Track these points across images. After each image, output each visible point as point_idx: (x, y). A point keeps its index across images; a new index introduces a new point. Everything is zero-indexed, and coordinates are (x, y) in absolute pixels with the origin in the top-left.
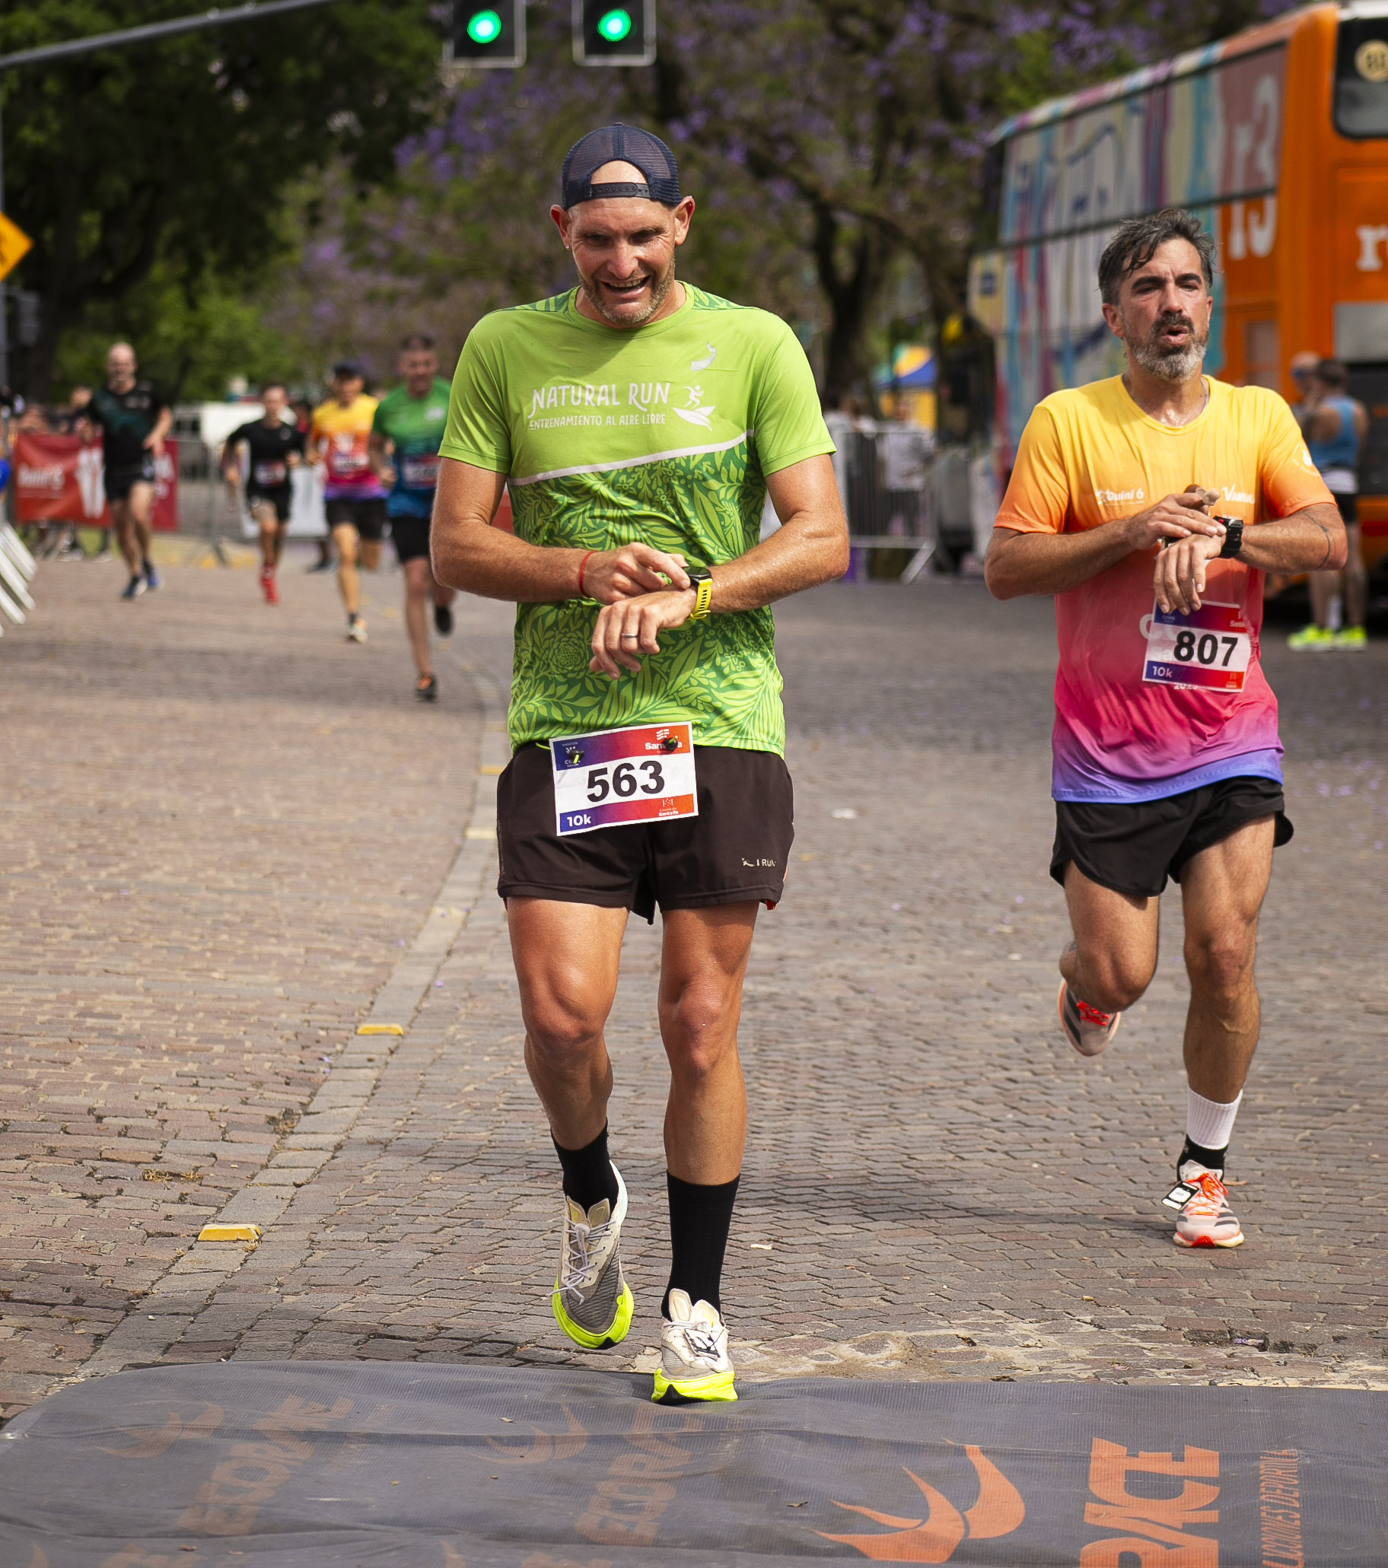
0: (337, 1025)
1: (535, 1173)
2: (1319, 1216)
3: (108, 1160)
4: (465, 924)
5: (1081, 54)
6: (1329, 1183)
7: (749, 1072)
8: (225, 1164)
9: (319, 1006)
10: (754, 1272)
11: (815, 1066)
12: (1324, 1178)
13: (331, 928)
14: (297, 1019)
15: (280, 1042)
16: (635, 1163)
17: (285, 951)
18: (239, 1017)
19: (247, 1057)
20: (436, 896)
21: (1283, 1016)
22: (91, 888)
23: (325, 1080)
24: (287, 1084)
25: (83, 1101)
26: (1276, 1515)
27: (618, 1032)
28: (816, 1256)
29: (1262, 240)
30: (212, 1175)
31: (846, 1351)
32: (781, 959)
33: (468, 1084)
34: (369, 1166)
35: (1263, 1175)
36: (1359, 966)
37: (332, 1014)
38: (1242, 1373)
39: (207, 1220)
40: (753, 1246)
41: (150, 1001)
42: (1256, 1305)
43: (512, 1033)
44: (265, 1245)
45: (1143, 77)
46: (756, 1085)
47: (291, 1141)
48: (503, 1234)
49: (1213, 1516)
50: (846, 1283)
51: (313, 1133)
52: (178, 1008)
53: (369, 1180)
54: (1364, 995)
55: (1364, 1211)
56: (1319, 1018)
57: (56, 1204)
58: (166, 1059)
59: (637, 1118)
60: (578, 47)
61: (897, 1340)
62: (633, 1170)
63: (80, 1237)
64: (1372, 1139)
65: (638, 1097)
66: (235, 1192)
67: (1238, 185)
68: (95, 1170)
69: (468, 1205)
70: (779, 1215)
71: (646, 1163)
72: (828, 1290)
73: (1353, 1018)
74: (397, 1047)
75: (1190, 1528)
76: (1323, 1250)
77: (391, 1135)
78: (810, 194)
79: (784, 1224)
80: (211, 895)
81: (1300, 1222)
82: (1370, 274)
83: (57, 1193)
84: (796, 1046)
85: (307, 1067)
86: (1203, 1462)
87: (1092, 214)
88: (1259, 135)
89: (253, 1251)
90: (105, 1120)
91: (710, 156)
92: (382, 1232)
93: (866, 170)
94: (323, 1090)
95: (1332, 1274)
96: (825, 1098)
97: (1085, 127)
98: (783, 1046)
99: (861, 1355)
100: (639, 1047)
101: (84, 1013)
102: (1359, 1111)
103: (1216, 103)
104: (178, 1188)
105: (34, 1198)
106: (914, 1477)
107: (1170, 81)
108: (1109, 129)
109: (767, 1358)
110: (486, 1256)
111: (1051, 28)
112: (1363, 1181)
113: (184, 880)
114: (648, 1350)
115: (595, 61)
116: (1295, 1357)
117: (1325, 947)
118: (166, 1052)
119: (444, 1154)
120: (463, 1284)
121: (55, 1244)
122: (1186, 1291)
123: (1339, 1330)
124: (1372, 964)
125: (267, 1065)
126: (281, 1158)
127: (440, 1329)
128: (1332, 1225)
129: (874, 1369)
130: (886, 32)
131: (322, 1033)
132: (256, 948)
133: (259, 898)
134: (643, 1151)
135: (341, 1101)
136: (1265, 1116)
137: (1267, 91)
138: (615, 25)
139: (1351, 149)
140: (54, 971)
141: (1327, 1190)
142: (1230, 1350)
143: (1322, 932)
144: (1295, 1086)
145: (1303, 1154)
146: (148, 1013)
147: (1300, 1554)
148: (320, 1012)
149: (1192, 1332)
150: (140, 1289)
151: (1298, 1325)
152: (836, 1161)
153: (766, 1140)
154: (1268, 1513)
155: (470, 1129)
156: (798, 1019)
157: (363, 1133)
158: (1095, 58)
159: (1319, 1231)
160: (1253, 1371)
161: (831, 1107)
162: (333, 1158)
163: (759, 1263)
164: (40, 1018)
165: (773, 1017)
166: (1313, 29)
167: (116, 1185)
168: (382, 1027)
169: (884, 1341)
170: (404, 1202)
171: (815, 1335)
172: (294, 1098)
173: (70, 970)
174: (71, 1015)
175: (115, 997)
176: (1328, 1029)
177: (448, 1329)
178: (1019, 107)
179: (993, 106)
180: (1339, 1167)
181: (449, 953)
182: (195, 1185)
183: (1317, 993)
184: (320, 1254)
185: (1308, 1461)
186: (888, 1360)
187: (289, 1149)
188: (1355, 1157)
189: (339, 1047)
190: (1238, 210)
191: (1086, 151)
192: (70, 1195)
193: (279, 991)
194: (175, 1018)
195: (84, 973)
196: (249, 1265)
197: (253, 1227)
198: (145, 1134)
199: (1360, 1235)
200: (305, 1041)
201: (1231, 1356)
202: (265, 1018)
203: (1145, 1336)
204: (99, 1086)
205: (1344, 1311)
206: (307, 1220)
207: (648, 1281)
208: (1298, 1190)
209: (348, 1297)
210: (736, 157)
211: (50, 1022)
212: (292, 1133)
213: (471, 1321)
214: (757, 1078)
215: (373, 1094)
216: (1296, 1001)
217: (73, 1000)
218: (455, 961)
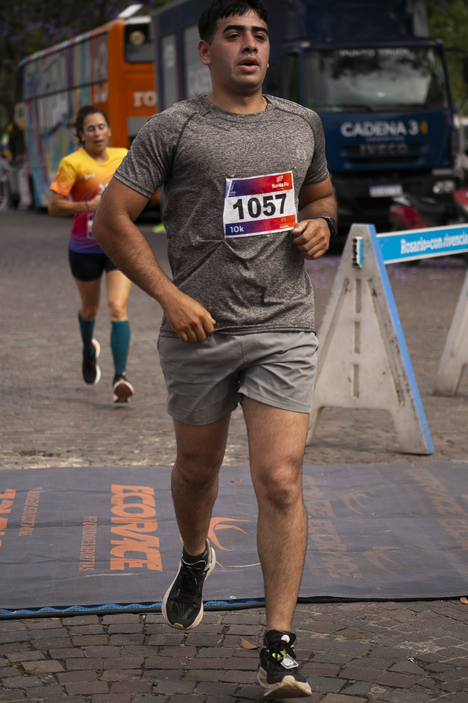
26: (29, 509)
35: (59, 400)
38: (34, 464)
42: (45, 442)
49: (9, 511)
76: (72, 423)
86: (10, 494)
95: (73, 431)
116: (53, 458)
122: (23, 439)
123: (70, 449)
142: (33, 457)
147: (34, 521)
149: (22, 452)
151: (57, 448)
154: (26, 509)
160: (37, 463)
185: (44, 491)
201: (34, 459)
203: (5, 454)
205: (73, 442)
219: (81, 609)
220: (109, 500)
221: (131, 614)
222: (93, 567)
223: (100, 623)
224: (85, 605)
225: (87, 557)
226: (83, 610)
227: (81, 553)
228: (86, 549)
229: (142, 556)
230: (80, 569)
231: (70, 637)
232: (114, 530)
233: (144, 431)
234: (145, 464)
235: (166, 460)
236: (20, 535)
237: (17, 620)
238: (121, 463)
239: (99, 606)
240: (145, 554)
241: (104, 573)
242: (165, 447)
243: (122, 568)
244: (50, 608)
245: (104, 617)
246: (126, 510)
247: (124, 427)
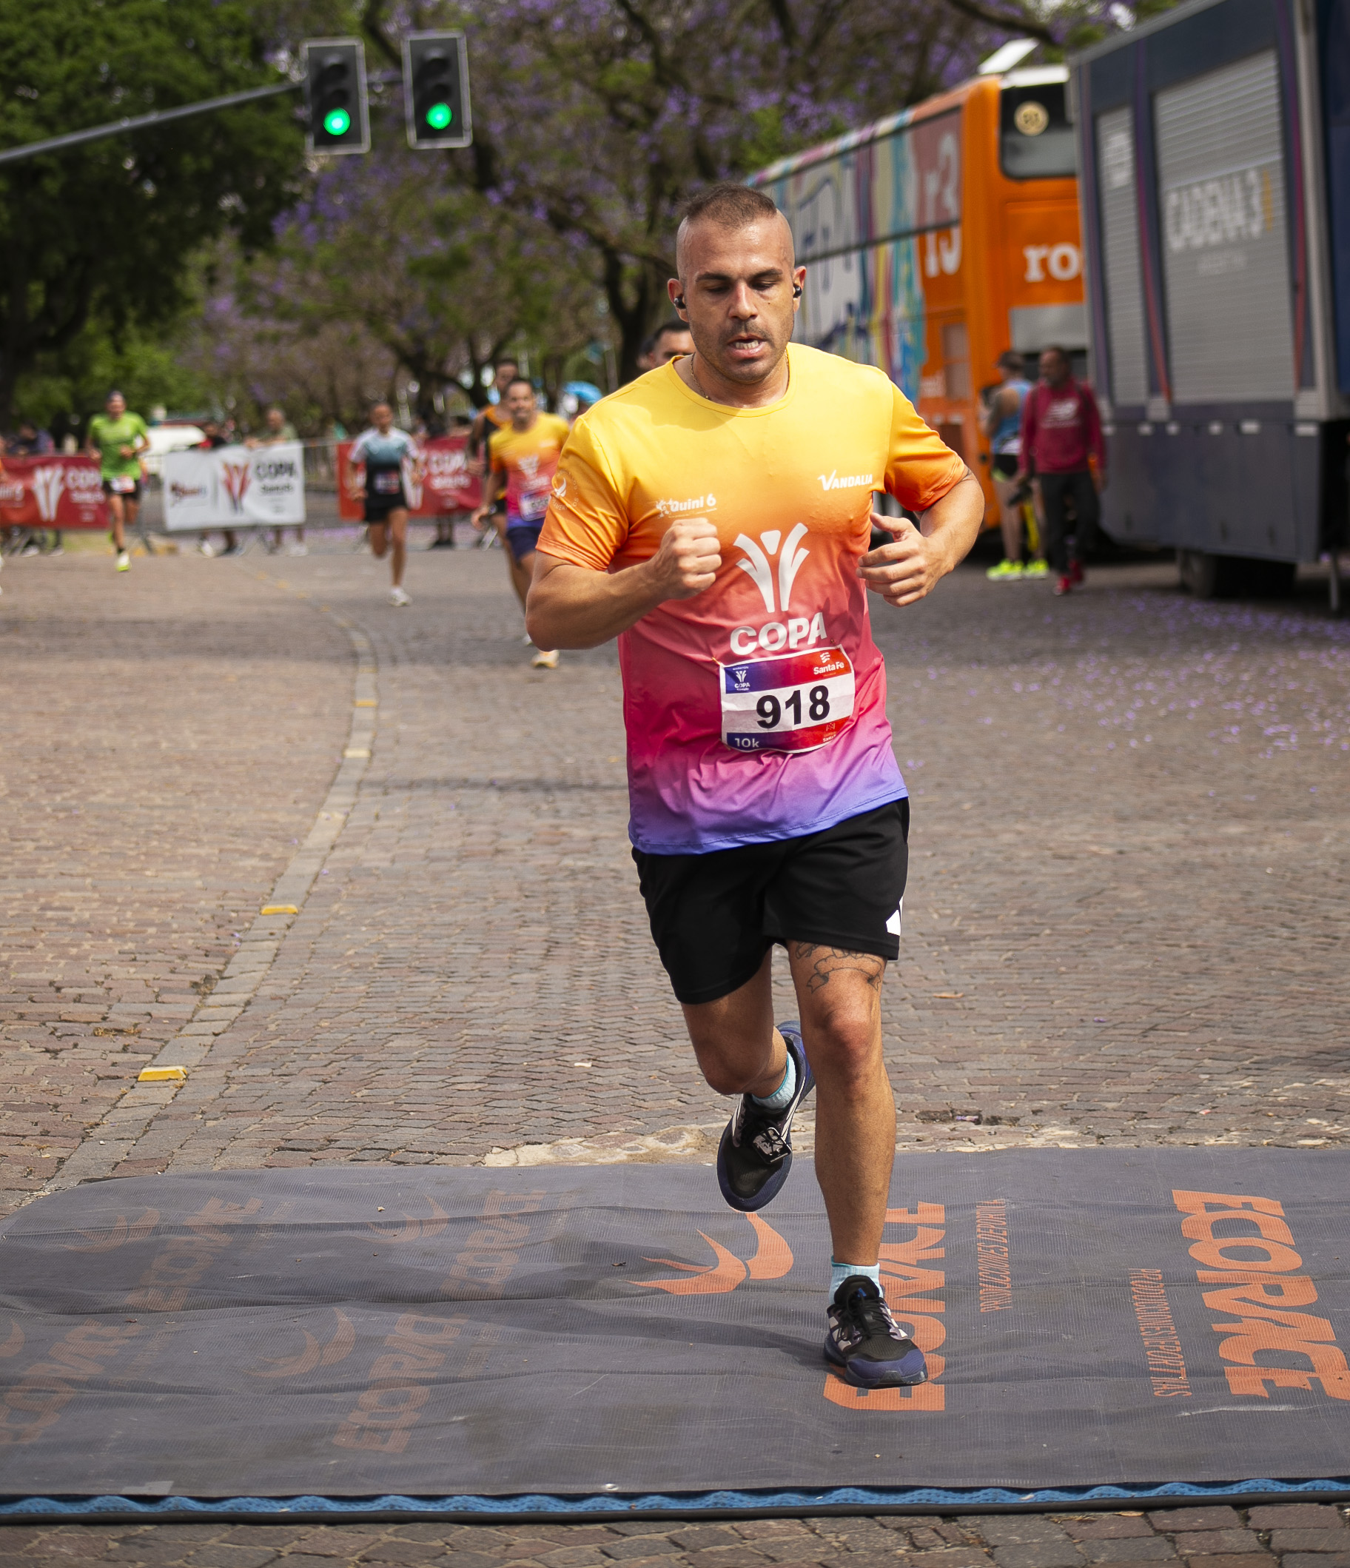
0: (244, 908)
1: (403, 1016)
2: (1020, 1018)
3: (66, 1021)
4: (345, 824)
5: (805, 124)
6: (1027, 992)
7: (571, 929)
8: (159, 1020)
9: (231, 894)
10: (577, 1085)
11: (623, 922)
12: (1023, 988)
13: (239, 832)
14: (213, 904)
15: (200, 923)
16: (482, 1005)
17: (203, 852)
18: (167, 905)
19: (174, 936)
20: (321, 804)
21: (989, 865)
22: (49, 810)
23: (237, 951)
24: (206, 955)
25: (46, 976)
26: (989, 1249)
27: (467, 903)
28: (626, 1070)
29: (951, 261)
30: (148, 1029)
31: (651, 1142)
32: (594, 839)
33: (348, 949)
34: (272, 1017)
35: (976, 988)
36: (1047, 822)
37: (241, 899)
38: (961, 1143)
39: (145, 1064)
40: (577, 1064)
41: (96, 896)
42: (972, 1089)
43: (384, 908)
44: (191, 1082)
45: (852, 139)
46: (576, 939)
47: (211, 1000)
48: (378, 1065)
49: (940, 1253)
50: (650, 1090)
51: (228, 993)
52: (119, 900)
53: (272, 1027)
54: (1051, 845)
55: (1055, 1012)
56: (1017, 864)
57: (26, 1057)
58: (110, 941)
59: (485, 969)
60: (412, 135)
61: (690, 1132)
62: (481, 1010)
63: (45, 1082)
64: (1060, 956)
65: (484, 953)
66: (166, 1042)
67: (930, 218)
68: (56, 1029)
69: (351, 1044)
70: (596, 1039)
71: (491, 1004)
72: (636, 1096)
73: (1044, 863)
74: (293, 923)
75: (921, 1264)
76: (1023, 1044)
77: (289, 992)
78: (599, 241)
79: (600, 1046)
80: (144, 811)
81: (1005, 1024)
82: (1034, 284)
83: (26, 1049)
84: (608, 907)
85: (222, 942)
86: (932, 1213)
87: (818, 246)
88: (944, 179)
89: (182, 1087)
90: (63, 990)
91: (520, 215)
92: (284, 1068)
93: (642, 221)
94: (236, 958)
95: (1031, 1063)
96: (632, 946)
97: (810, 179)
98: (598, 908)
99: (663, 1145)
100: (484, 914)
101: (43, 908)
102: (1050, 935)
103: (910, 157)
104: (121, 1041)
105: (8, 1053)
106: (706, 1237)
107: (872, 141)
108: (827, 180)
109: (589, 1151)
110: (366, 1083)
111: (781, 104)
112: (1054, 989)
113: (122, 800)
114: (495, 1150)
115: (426, 145)
116: (1003, 1128)
117: (1021, 809)
118: (110, 935)
119: (331, 1005)
120: (347, 1105)
121: (25, 1089)
122: (917, 1082)
123: (1036, 1105)
124: (1058, 820)
125: (190, 942)
126: (203, 1013)
127: (330, 1141)
128: (1031, 1024)
129: (673, 1156)
130: (652, 113)
131: (234, 915)
132: (180, 851)
133: (182, 811)
134: (488, 994)
135: (248, 967)
136: (977, 943)
137: (948, 145)
138: (439, 116)
139: (1014, 188)
140: (21, 875)
141: (1025, 998)
142: (952, 1126)
143: (1019, 798)
144: (1000, 918)
145: (1007, 970)
146: (95, 905)
147: (1008, 1279)
148: (232, 898)
149: (922, 1113)
150: (92, 1121)
151: (1005, 1103)
152: (640, 995)
153: (586, 981)
154: (983, 1248)
155: (352, 984)
156: (609, 886)
157: (266, 991)
158: (815, 126)
159: (1019, 1030)
160: (971, 1140)
161: (636, 953)
162: (244, 1011)
163: (581, 1077)
164: (11, 913)
165: (589, 885)
166: (981, 97)
167: (72, 1040)
168: (280, 907)
169: (681, 1134)
170: (300, 1044)
171: (627, 1132)
172: (212, 966)
173: (33, 874)
174: (35, 909)
175: (69, 894)
176: (1024, 872)
177: (336, 1141)
178: (758, 166)
179: (738, 167)
180: (1034, 979)
181: (333, 848)
182: (135, 1038)
183: (1015, 845)
184: (234, 1087)
185: (1014, 1207)
186: (684, 1148)
187: (209, 1006)
188: (1047, 970)
189: (247, 925)
190: (931, 238)
191: (811, 198)
192: (36, 1050)
193: (199, 883)
194: (116, 908)
195: (44, 876)
196: (178, 1098)
197: (181, 1068)
198: (94, 1000)
199: (1052, 1031)
200: (220, 921)
201: (954, 1130)
202: (189, 905)
204: (57, 964)
205: (1040, 1090)
206: (224, 1061)
207: (494, 1096)
208: (1003, 999)
209: (257, 1120)
210: (540, 215)
211: (18, 916)
212: (211, 994)
213: (354, 1134)
214: (578, 934)
215: (274, 961)
216: (999, 852)
217: (36, 897)
218: (337, 854)
219: (1190, 1490)
220: (1175, 1230)
221: (1315, 1505)
222: (1188, 1390)
223: (1246, 1527)
224: (1197, 1480)
225: (1166, 1362)
226: (1194, 1493)
227: (1148, 1353)
228: (1159, 1344)
229: (1299, 1362)
230: (1156, 1393)
231: (1181, 1559)
232: (1212, 1300)
233: (1206, 1061)
234: (1235, 1142)
235: (1284, 1132)
236: (982, 1310)
237: (1038, 1517)
238: (1176, 1139)
239: (1232, 1483)
240: (1305, 1356)
241: (1223, 1404)
242: (1271, 1099)
243: (1261, 1391)
244: (1113, 1488)
245: (1253, 1511)
246: (1227, 1252)
247: (1153, 1052)
